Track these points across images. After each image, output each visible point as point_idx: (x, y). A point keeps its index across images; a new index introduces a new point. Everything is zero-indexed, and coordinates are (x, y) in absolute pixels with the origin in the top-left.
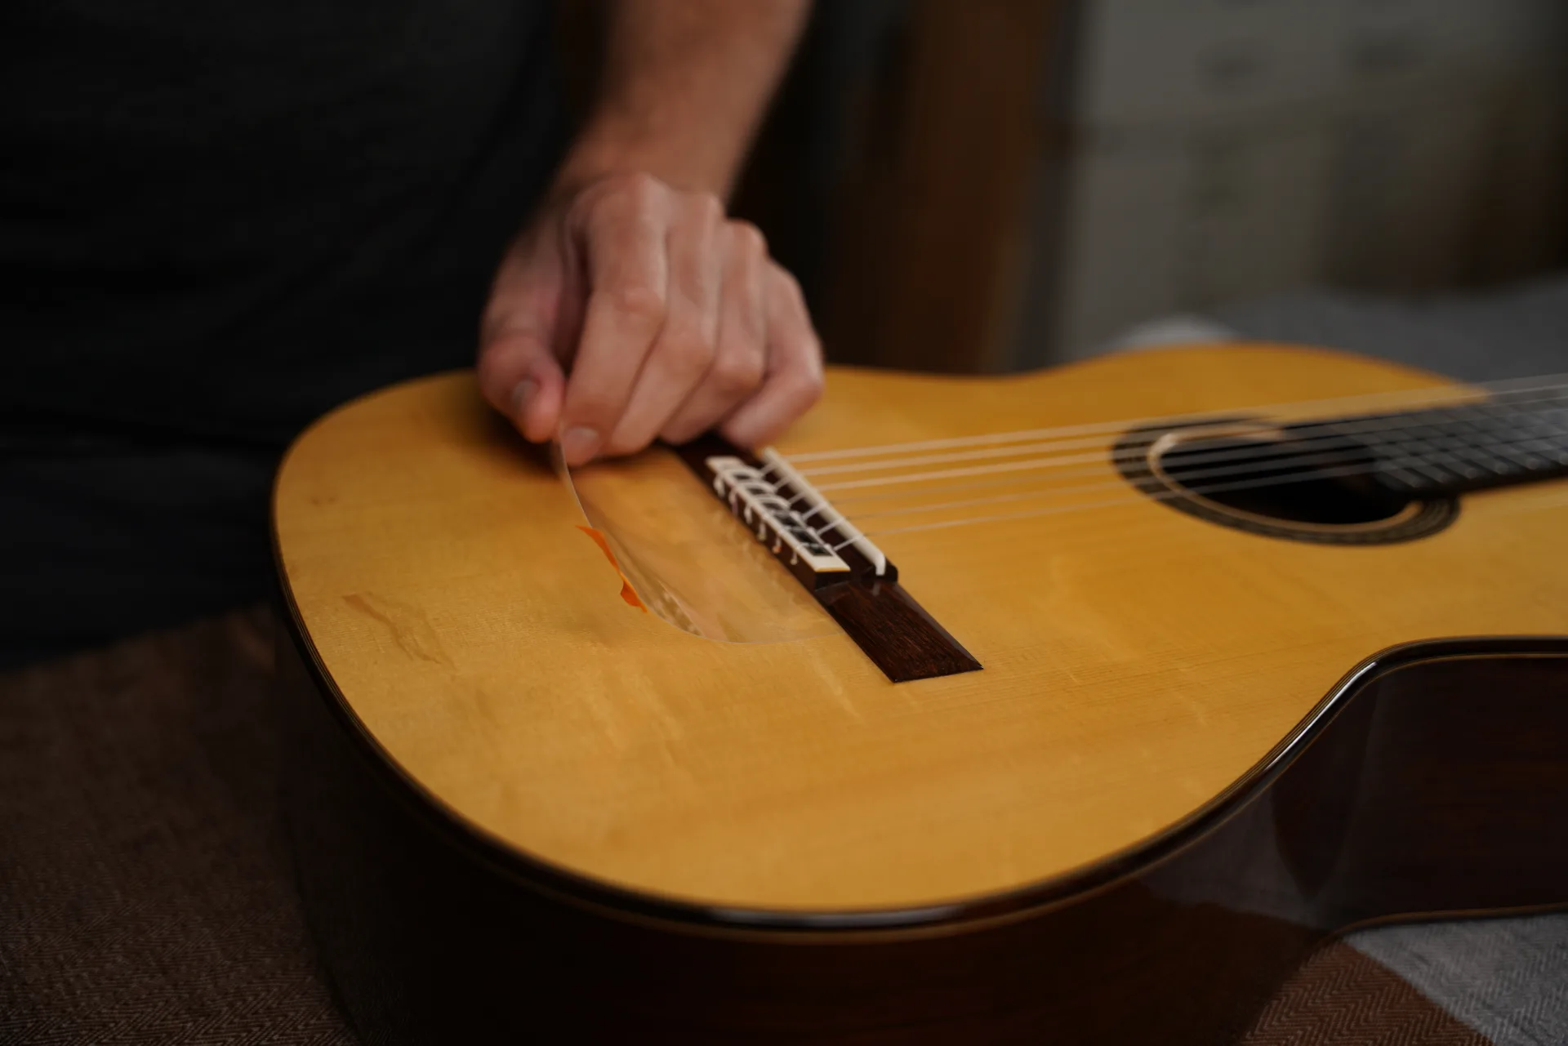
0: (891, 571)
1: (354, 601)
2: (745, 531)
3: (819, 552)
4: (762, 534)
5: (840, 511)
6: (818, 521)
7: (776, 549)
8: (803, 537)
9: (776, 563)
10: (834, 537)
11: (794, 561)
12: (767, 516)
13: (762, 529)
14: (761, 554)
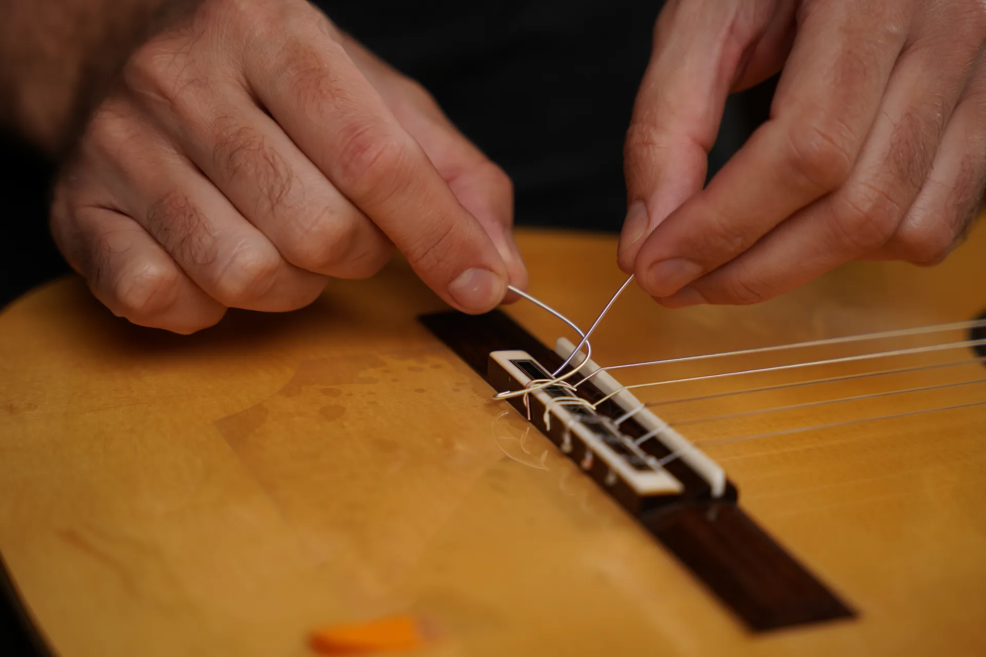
0: (731, 491)
1: (72, 537)
2: (545, 440)
3: (641, 467)
4: (567, 446)
5: (661, 416)
6: (634, 427)
7: (587, 462)
8: (620, 449)
9: (587, 481)
10: (656, 447)
11: (611, 479)
12: (572, 423)
13: (567, 439)
14: (566, 468)
